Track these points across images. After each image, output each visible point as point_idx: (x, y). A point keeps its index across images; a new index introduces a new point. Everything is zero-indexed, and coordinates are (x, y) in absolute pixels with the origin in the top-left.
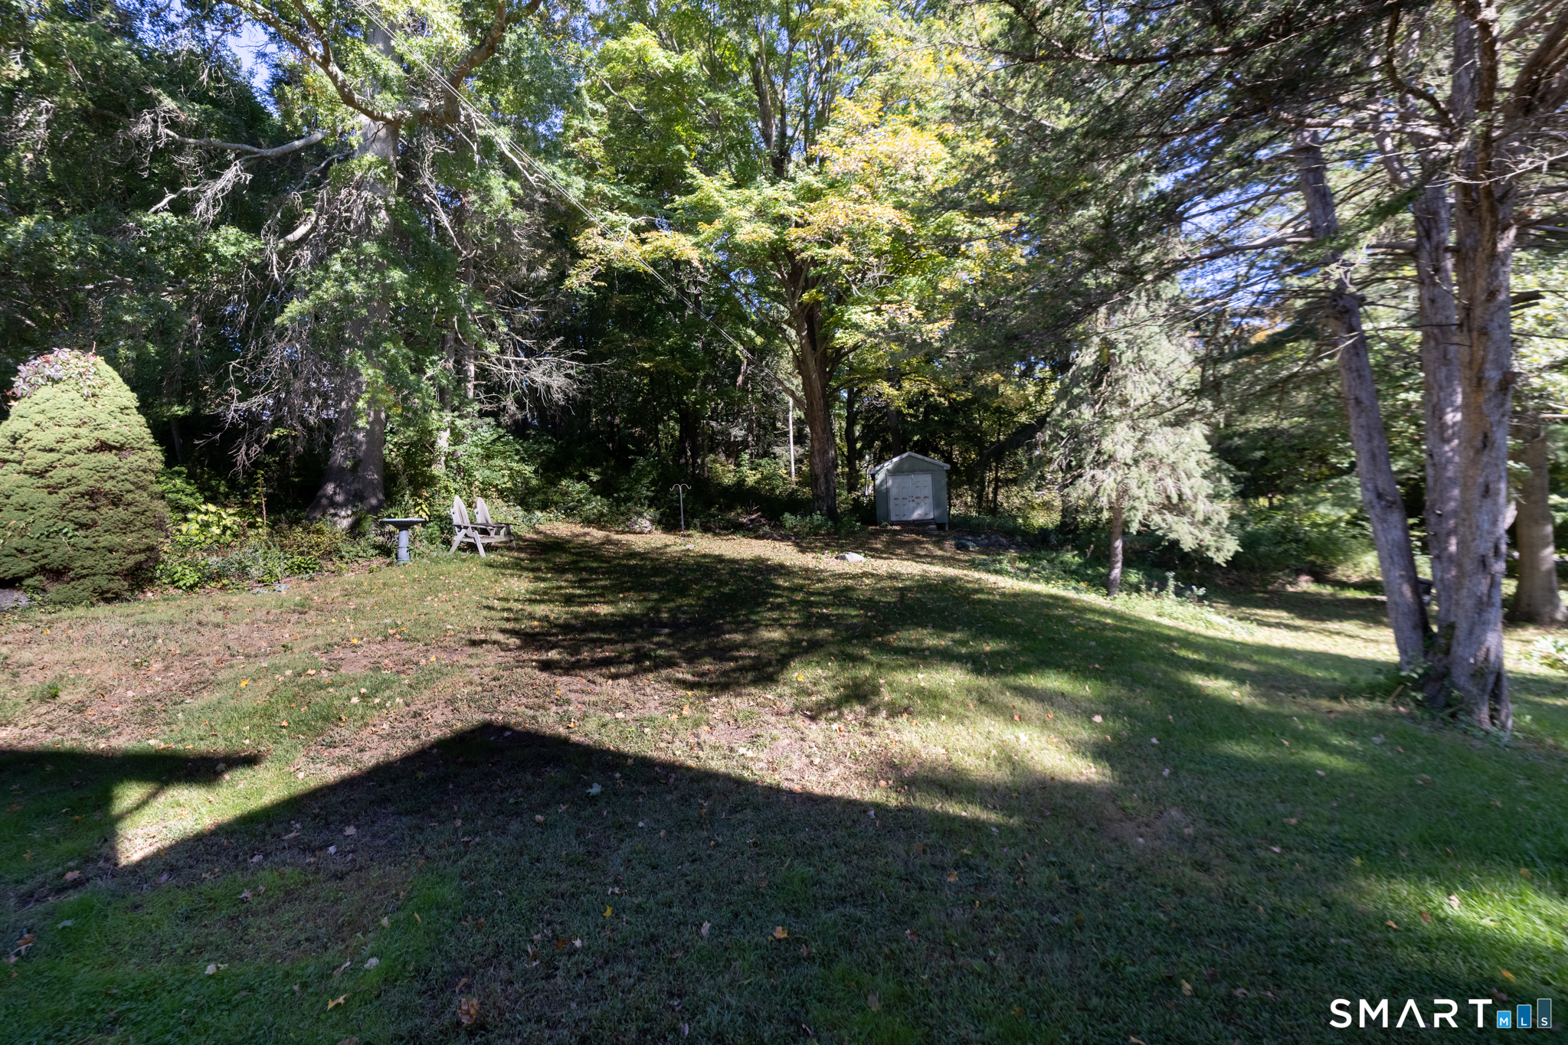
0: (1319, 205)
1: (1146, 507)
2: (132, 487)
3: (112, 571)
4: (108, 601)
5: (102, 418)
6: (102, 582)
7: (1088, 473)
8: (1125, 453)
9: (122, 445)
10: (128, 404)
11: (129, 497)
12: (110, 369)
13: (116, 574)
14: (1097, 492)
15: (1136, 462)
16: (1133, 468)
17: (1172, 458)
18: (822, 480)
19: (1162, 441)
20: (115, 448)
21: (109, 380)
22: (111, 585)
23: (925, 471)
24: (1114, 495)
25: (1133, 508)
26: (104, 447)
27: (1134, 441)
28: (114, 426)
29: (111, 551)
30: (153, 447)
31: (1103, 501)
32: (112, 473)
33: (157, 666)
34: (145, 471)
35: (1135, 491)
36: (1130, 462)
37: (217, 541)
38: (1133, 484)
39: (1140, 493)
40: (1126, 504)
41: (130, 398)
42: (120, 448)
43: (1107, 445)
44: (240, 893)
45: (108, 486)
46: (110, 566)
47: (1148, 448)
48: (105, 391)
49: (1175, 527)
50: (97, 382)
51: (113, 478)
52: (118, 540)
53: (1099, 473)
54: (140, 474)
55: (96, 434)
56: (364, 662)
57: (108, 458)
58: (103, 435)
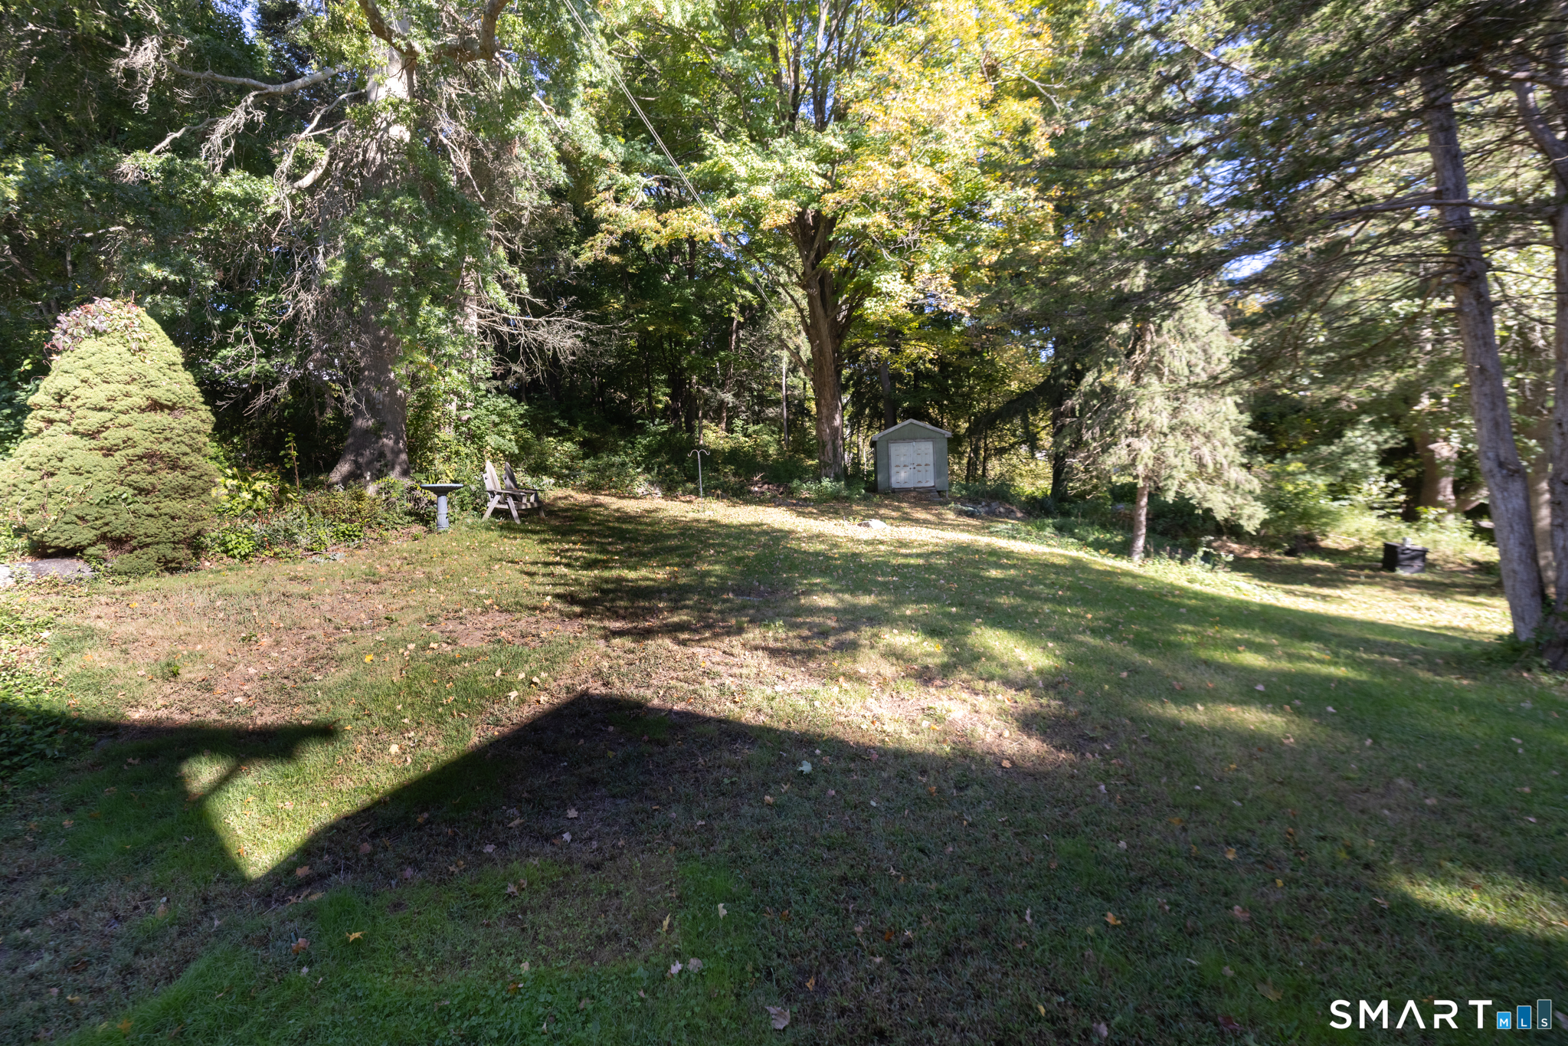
0: (1449, 166)
1: (1184, 476)
2: (188, 450)
3: (176, 539)
4: (172, 571)
5: (153, 374)
6: (167, 551)
7: (1124, 442)
8: (1163, 421)
9: (175, 404)
10: (174, 359)
11: (186, 459)
12: (153, 321)
13: (179, 542)
14: (1134, 460)
15: (1172, 429)
16: (1170, 437)
17: (1209, 427)
18: (829, 447)
19: (1197, 410)
20: (168, 407)
21: (153, 333)
22: (177, 555)
23: (926, 439)
24: (1150, 464)
25: (1170, 477)
26: (156, 406)
27: (1170, 410)
28: (164, 382)
29: (173, 518)
30: (204, 407)
31: (1140, 469)
32: (168, 434)
33: (266, 641)
34: (198, 432)
35: (1173, 460)
36: (1166, 430)
37: (250, 507)
38: (1170, 452)
39: (1176, 462)
40: (1164, 473)
41: (175, 354)
42: (172, 408)
43: (1143, 413)
44: (504, 888)
45: (165, 448)
46: (174, 534)
47: (1183, 416)
48: (151, 344)
49: (1209, 496)
50: (142, 335)
51: (167, 439)
52: (179, 506)
53: (1136, 442)
54: (194, 435)
55: (147, 391)
56: (479, 634)
57: (161, 418)
58: (155, 393)
